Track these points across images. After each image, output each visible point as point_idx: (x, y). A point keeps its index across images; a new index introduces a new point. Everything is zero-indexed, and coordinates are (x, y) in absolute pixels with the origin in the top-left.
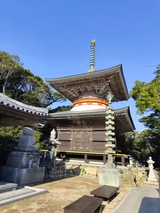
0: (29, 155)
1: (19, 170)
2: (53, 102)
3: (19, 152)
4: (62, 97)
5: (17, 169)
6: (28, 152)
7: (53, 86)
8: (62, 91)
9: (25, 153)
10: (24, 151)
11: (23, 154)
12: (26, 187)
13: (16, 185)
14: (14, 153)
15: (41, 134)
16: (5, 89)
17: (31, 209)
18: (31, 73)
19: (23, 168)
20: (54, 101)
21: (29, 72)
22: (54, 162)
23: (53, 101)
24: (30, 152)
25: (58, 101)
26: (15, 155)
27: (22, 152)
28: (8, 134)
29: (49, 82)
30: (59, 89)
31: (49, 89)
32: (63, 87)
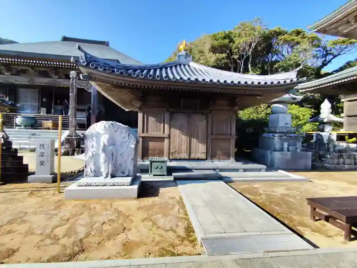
0: (283, 136)
1: (271, 153)
2: (332, 59)
3: (271, 134)
4: (351, 43)
5: (269, 152)
6: (281, 133)
7: (324, 31)
8: (345, 31)
9: (277, 135)
10: (276, 133)
11: (274, 136)
12: (280, 171)
13: (265, 167)
14: (265, 135)
15: (313, 111)
16: (251, 67)
17: (274, 191)
18: (283, 31)
19: (276, 150)
20: (335, 57)
21: (280, 30)
22: (330, 146)
23: (332, 57)
24: (283, 133)
25: (344, 53)
26: (265, 137)
27: (273, 134)
28: (260, 116)
29: (314, 29)
30: (338, 31)
31: (319, 40)
32: (348, 22)
